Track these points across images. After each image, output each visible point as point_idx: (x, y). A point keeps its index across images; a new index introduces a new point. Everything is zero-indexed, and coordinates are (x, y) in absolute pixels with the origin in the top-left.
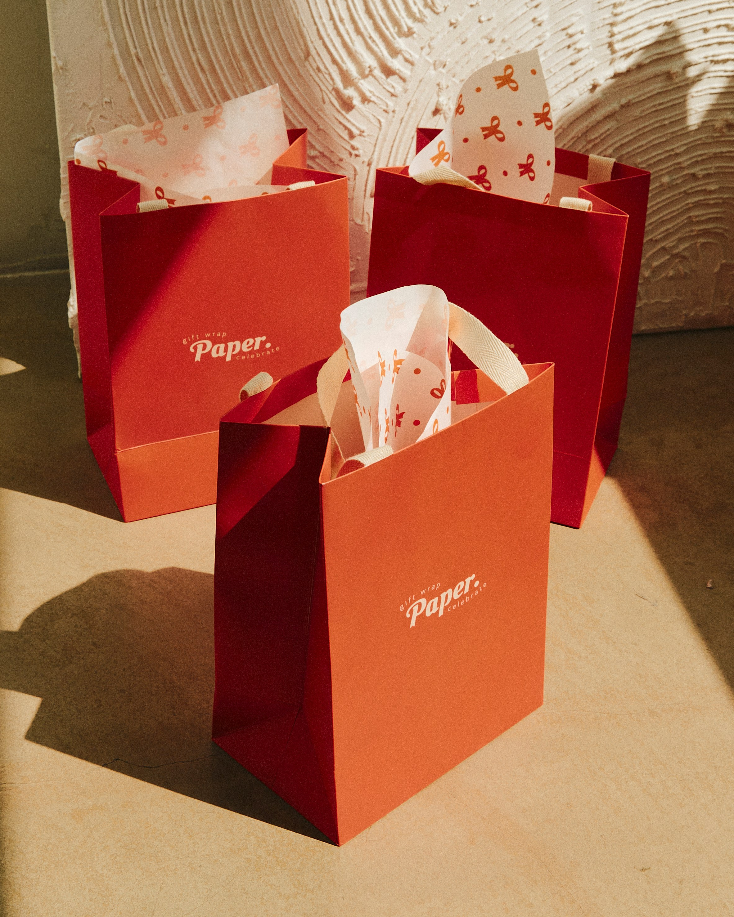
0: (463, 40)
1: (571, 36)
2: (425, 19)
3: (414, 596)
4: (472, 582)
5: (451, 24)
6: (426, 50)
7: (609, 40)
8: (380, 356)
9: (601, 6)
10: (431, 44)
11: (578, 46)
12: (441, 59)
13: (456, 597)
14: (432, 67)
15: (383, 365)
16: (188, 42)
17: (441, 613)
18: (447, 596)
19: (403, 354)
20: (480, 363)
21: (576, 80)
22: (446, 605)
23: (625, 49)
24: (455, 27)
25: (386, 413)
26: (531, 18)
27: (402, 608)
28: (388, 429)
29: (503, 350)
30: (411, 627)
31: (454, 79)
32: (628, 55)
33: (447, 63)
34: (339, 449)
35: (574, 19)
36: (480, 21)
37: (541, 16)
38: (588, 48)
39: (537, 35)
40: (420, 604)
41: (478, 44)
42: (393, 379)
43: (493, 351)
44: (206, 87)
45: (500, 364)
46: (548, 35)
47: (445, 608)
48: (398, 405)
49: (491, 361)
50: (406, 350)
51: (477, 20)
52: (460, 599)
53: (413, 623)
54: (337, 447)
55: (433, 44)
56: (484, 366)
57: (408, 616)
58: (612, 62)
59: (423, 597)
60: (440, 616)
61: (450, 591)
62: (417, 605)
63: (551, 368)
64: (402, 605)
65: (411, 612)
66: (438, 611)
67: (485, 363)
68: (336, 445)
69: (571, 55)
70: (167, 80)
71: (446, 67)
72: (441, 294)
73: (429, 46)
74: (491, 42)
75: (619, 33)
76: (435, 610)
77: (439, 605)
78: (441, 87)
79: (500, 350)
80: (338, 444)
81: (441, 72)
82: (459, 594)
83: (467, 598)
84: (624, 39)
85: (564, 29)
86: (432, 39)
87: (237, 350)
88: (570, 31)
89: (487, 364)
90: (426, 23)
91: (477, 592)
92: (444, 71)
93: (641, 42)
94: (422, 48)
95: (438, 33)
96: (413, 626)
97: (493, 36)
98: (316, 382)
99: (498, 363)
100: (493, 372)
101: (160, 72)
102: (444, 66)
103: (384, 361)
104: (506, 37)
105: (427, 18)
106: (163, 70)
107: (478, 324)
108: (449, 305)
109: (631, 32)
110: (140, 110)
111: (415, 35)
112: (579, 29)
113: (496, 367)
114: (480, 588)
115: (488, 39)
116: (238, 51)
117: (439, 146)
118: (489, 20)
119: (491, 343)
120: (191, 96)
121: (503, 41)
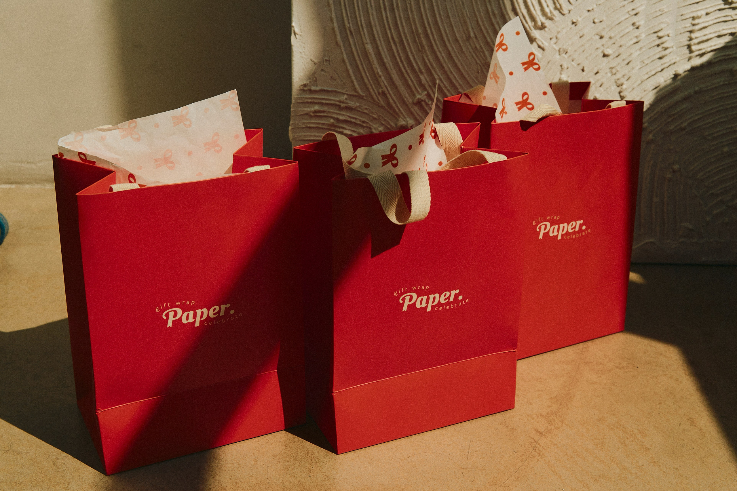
0: (581, 35)
1: (660, 38)
2: (554, 18)
5: (573, 23)
6: (554, 40)
7: (688, 43)
9: (683, 17)
10: (558, 36)
11: (665, 45)
12: (565, 47)
13: (442, 301)
14: (557, 53)
16: (385, 21)
17: (430, 309)
18: (434, 297)
21: (662, 70)
23: (699, 50)
24: (576, 25)
26: (632, 23)
30: (404, 311)
31: (573, 63)
32: (701, 55)
33: (569, 51)
35: (663, 26)
36: (594, 23)
37: (639, 21)
38: (672, 47)
39: (636, 35)
40: (411, 296)
41: (592, 38)
44: (396, 54)
46: (643, 35)
47: (434, 307)
51: (592, 22)
55: (559, 36)
57: (401, 301)
58: (690, 59)
60: (428, 311)
61: (437, 295)
62: (409, 296)
69: (660, 52)
70: (369, 47)
71: (567, 54)
73: (557, 38)
74: (601, 37)
75: (696, 38)
78: (563, 67)
81: (564, 57)
83: (451, 306)
84: (699, 43)
85: (655, 33)
86: (558, 32)
88: (660, 34)
90: (555, 21)
93: (711, 46)
94: (551, 39)
95: (563, 28)
97: (603, 34)
101: (365, 41)
102: (566, 53)
104: (612, 35)
105: (555, 17)
106: (367, 40)
109: (705, 38)
110: (349, 67)
111: (546, 29)
112: (667, 33)
115: (599, 35)
116: (420, 30)
118: (601, 22)
120: (385, 60)
121: (610, 38)
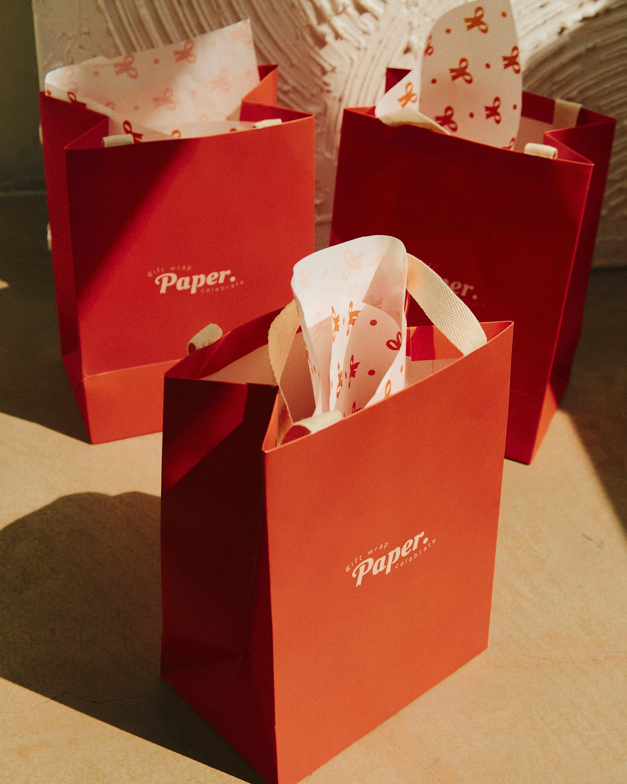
3: (360, 557)
4: (421, 540)
8: (333, 311)
13: (404, 554)
14: (404, 7)
15: (337, 320)
17: (388, 571)
18: (395, 554)
19: (359, 306)
20: (437, 320)
21: (545, 22)
22: (393, 562)
25: (339, 368)
27: (348, 569)
28: (340, 384)
29: (462, 309)
30: (357, 586)
31: (425, 19)
34: (288, 408)
40: (367, 565)
42: (348, 331)
43: (451, 309)
44: (183, 20)
45: (458, 323)
47: (393, 566)
48: (353, 356)
49: (449, 319)
50: (363, 302)
52: (408, 557)
53: (359, 582)
54: (286, 406)
56: (442, 324)
57: (354, 575)
58: (581, 5)
59: (370, 556)
60: (387, 573)
61: (398, 550)
62: (364, 565)
63: (510, 327)
64: (348, 566)
65: (357, 572)
66: (385, 570)
67: (443, 321)
68: (284, 404)
72: (400, 245)
76: (382, 568)
77: (386, 563)
78: (412, 26)
79: (459, 308)
80: (286, 402)
81: (413, 11)
82: (407, 551)
83: (415, 555)
87: (202, 284)
89: (444, 322)
91: (426, 548)
92: (416, 10)
96: (359, 585)
98: (267, 335)
99: (456, 322)
100: (450, 331)
101: (137, 3)
102: (417, 5)
103: (338, 316)
106: (140, 2)
107: (437, 278)
108: (408, 256)
113: (453, 326)
114: (429, 544)
117: (407, 87)
119: (449, 301)
